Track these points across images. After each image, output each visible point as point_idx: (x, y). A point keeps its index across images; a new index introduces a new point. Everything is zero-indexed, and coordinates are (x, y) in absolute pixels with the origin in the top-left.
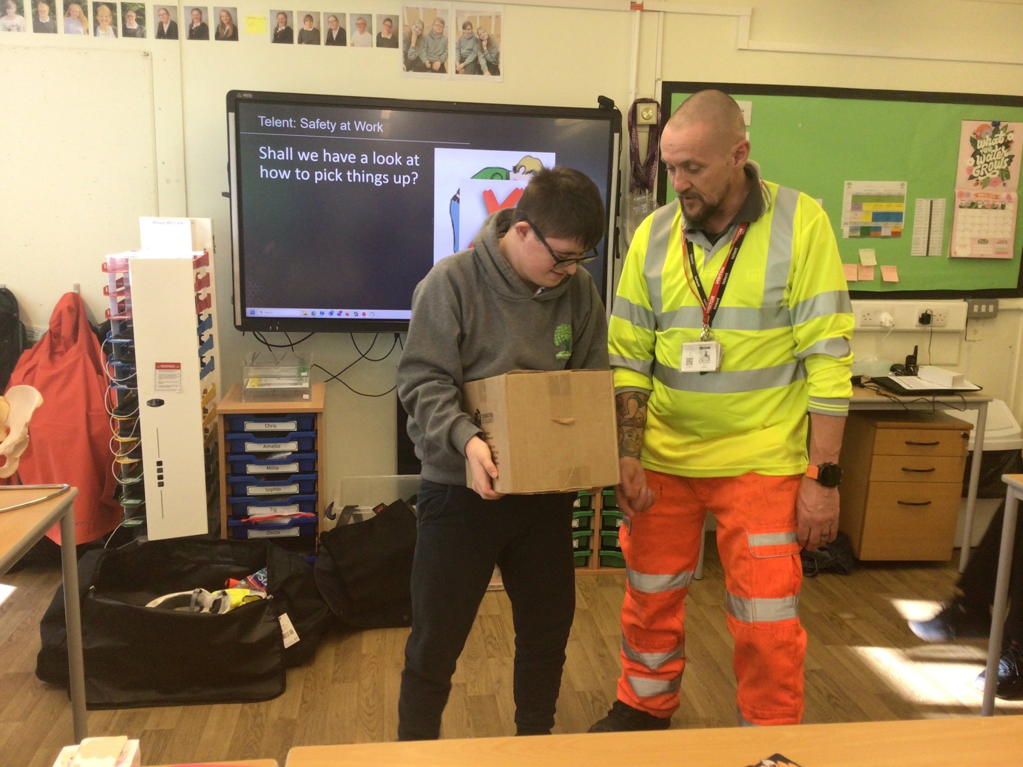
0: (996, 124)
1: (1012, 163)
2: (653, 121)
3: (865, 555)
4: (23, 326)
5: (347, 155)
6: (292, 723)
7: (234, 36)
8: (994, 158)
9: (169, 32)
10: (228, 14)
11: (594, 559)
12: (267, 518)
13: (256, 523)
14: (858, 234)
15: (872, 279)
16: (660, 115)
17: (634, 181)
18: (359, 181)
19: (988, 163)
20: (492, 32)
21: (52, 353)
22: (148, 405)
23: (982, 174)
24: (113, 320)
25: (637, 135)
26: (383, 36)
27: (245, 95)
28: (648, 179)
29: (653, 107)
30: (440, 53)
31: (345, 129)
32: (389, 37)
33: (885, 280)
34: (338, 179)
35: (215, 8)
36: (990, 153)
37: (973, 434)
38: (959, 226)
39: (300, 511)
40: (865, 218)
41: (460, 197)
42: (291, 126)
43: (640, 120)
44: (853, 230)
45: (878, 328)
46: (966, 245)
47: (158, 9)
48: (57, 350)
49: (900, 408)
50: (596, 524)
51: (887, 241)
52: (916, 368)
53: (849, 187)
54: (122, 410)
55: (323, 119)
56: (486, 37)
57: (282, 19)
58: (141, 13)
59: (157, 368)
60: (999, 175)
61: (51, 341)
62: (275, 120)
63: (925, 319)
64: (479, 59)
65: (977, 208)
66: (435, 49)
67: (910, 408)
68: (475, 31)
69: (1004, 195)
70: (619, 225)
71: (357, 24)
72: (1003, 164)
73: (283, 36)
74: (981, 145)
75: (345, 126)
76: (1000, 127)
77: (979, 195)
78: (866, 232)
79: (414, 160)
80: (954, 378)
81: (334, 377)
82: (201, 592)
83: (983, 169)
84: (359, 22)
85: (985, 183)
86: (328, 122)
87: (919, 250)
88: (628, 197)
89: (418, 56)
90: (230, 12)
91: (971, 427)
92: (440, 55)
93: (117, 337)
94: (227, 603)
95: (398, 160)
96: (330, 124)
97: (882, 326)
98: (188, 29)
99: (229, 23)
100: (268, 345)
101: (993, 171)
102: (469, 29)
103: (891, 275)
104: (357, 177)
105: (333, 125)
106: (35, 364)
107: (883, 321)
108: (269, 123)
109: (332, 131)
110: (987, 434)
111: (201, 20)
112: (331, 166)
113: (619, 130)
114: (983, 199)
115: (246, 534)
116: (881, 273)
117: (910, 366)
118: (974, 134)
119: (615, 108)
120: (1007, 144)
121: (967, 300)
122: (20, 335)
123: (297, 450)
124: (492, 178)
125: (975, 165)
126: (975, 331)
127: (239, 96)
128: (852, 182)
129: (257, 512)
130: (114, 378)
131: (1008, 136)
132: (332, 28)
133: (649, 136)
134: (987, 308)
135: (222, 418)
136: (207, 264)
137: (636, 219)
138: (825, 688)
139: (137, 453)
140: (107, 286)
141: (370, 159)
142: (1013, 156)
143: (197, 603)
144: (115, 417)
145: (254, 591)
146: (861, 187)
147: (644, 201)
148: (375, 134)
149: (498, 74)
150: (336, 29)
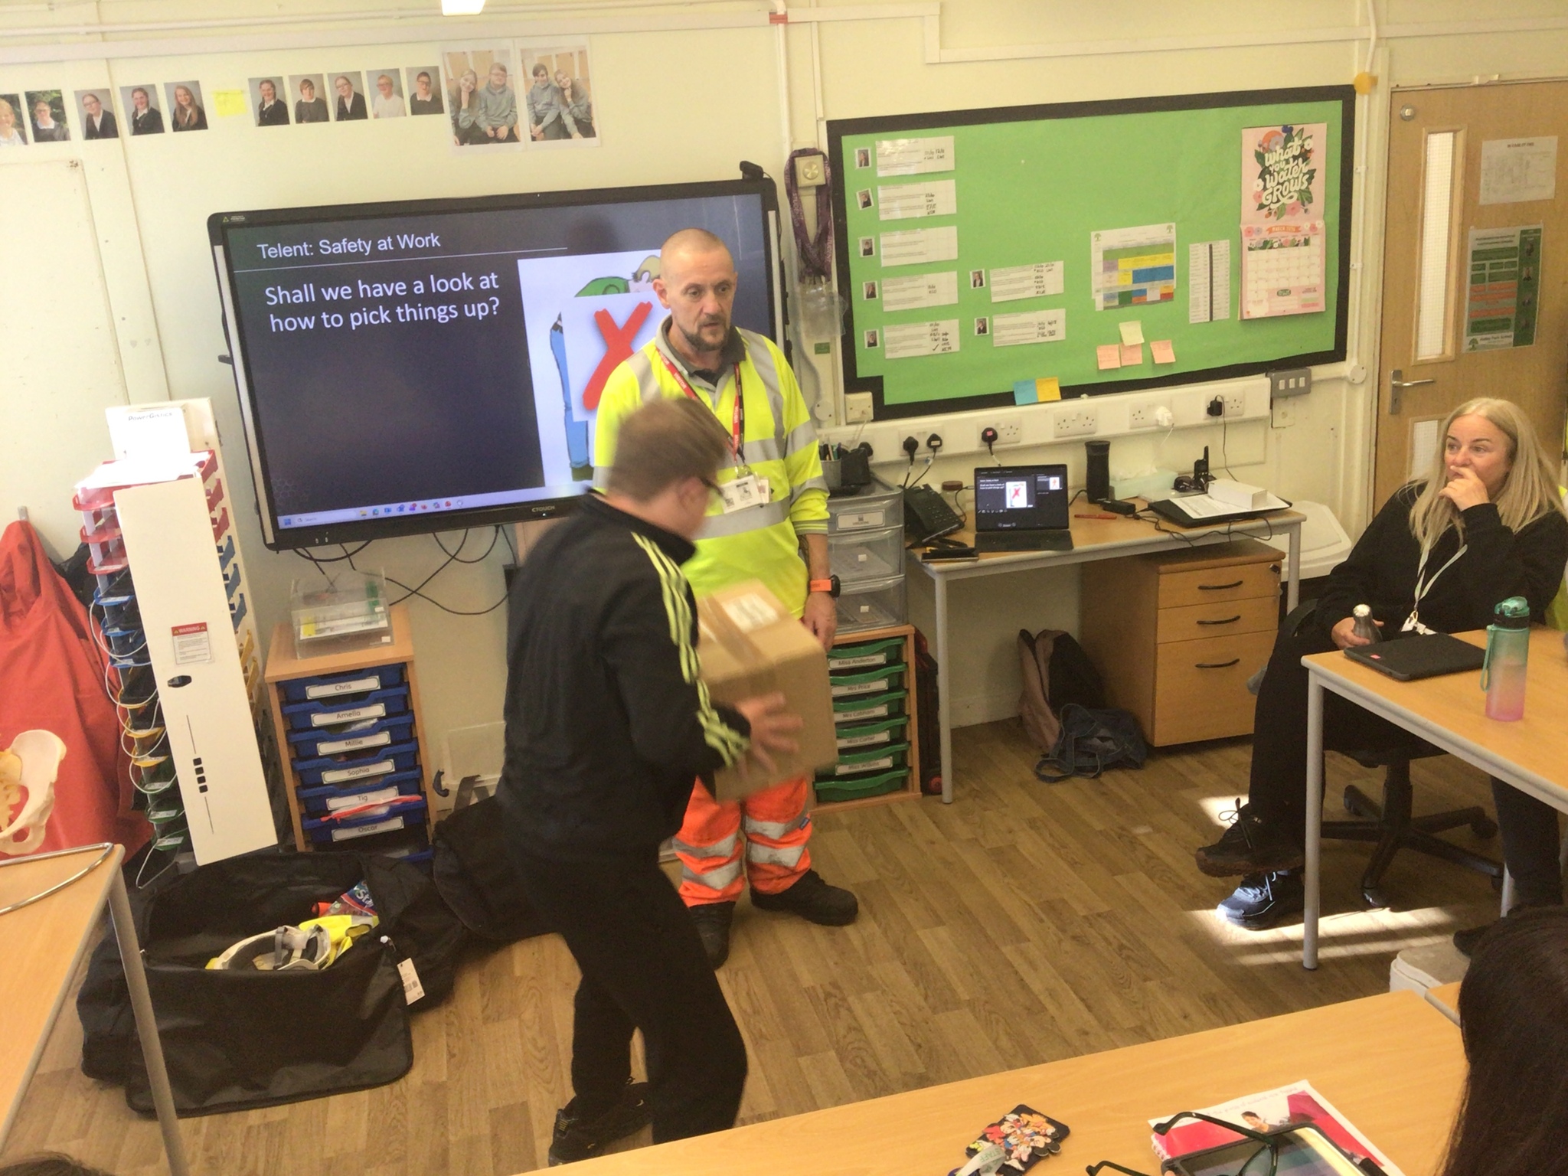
0: (1288, 129)
1: (1313, 181)
2: (821, 180)
3: (1160, 741)
5: (392, 285)
6: (441, 1086)
7: (200, 122)
8: (1290, 176)
9: (103, 128)
10: (188, 92)
12: (356, 811)
13: (342, 820)
14: (1116, 302)
15: (1140, 362)
16: (828, 171)
17: (803, 265)
18: (416, 319)
19: (1282, 184)
20: (577, 76)
21: (8, 615)
22: (169, 685)
23: (1275, 200)
24: (99, 574)
25: (799, 202)
26: (419, 99)
27: (234, 219)
28: (823, 262)
29: (818, 160)
30: (505, 113)
31: (386, 248)
32: (428, 99)
33: (1157, 362)
34: (385, 320)
35: (167, 85)
36: (1282, 169)
37: (1286, 560)
38: (1250, 275)
39: (400, 794)
40: (1123, 281)
41: (563, 324)
42: (307, 254)
43: (802, 181)
44: (1108, 298)
45: (1155, 428)
46: (1262, 301)
47: (81, 96)
49: (1186, 545)
51: (1159, 304)
52: (1209, 478)
53: (1098, 240)
54: (131, 695)
55: (352, 238)
56: (569, 84)
57: (269, 90)
58: (57, 105)
59: (174, 635)
60: (1298, 199)
62: (282, 248)
63: (1215, 408)
64: (563, 117)
65: (1271, 248)
66: (497, 109)
67: (1196, 544)
68: (551, 76)
69: (1306, 226)
70: (790, 337)
71: (380, 85)
72: (1302, 183)
73: (273, 115)
74: (1270, 159)
75: (385, 245)
76: (1294, 133)
77: (1273, 229)
78: (1126, 298)
79: (491, 281)
80: (1254, 496)
81: (414, 592)
82: (286, 930)
83: (1275, 193)
84: (382, 81)
85: (1280, 212)
86: (359, 242)
87: (1199, 314)
88: (798, 289)
89: (474, 122)
90: (189, 87)
91: (1282, 555)
92: (507, 116)
93: (108, 594)
94: (326, 941)
95: (467, 284)
96: (362, 244)
97: (1157, 425)
98: (131, 120)
99: (190, 104)
100: (316, 561)
101: (1290, 195)
102: (543, 76)
103: (1165, 355)
104: (411, 314)
105: (367, 244)
107: (1160, 419)
108: (273, 252)
109: (367, 254)
110: (1304, 558)
111: (148, 104)
112: (372, 304)
113: (776, 207)
114: (1279, 235)
115: (331, 836)
116: (1152, 353)
117: (1198, 479)
118: (1260, 146)
119: (765, 176)
120: (1305, 155)
121: (1269, 374)
123: (384, 714)
124: (604, 293)
125: (1265, 188)
126: (1283, 414)
127: (226, 220)
128: (1101, 232)
129: (341, 805)
130: (114, 652)
131: (1306, 143)
132: (344, 94)
133: (817, 199)
134: (1297, 383)
135: (275, 687)
136: (215, 468)
137: (813, 319)
138: (1115, 937)
139: (164, 748)
140: (84, 528)
141: (427, 286)
142: (1314, 170)
143: (284, 946)
144: (124, 705)
145: (356, 917)
146: (1114, 237)
147: (821, 295)
148: (430, 250)
149: (594, 135)
150: (349, 96)
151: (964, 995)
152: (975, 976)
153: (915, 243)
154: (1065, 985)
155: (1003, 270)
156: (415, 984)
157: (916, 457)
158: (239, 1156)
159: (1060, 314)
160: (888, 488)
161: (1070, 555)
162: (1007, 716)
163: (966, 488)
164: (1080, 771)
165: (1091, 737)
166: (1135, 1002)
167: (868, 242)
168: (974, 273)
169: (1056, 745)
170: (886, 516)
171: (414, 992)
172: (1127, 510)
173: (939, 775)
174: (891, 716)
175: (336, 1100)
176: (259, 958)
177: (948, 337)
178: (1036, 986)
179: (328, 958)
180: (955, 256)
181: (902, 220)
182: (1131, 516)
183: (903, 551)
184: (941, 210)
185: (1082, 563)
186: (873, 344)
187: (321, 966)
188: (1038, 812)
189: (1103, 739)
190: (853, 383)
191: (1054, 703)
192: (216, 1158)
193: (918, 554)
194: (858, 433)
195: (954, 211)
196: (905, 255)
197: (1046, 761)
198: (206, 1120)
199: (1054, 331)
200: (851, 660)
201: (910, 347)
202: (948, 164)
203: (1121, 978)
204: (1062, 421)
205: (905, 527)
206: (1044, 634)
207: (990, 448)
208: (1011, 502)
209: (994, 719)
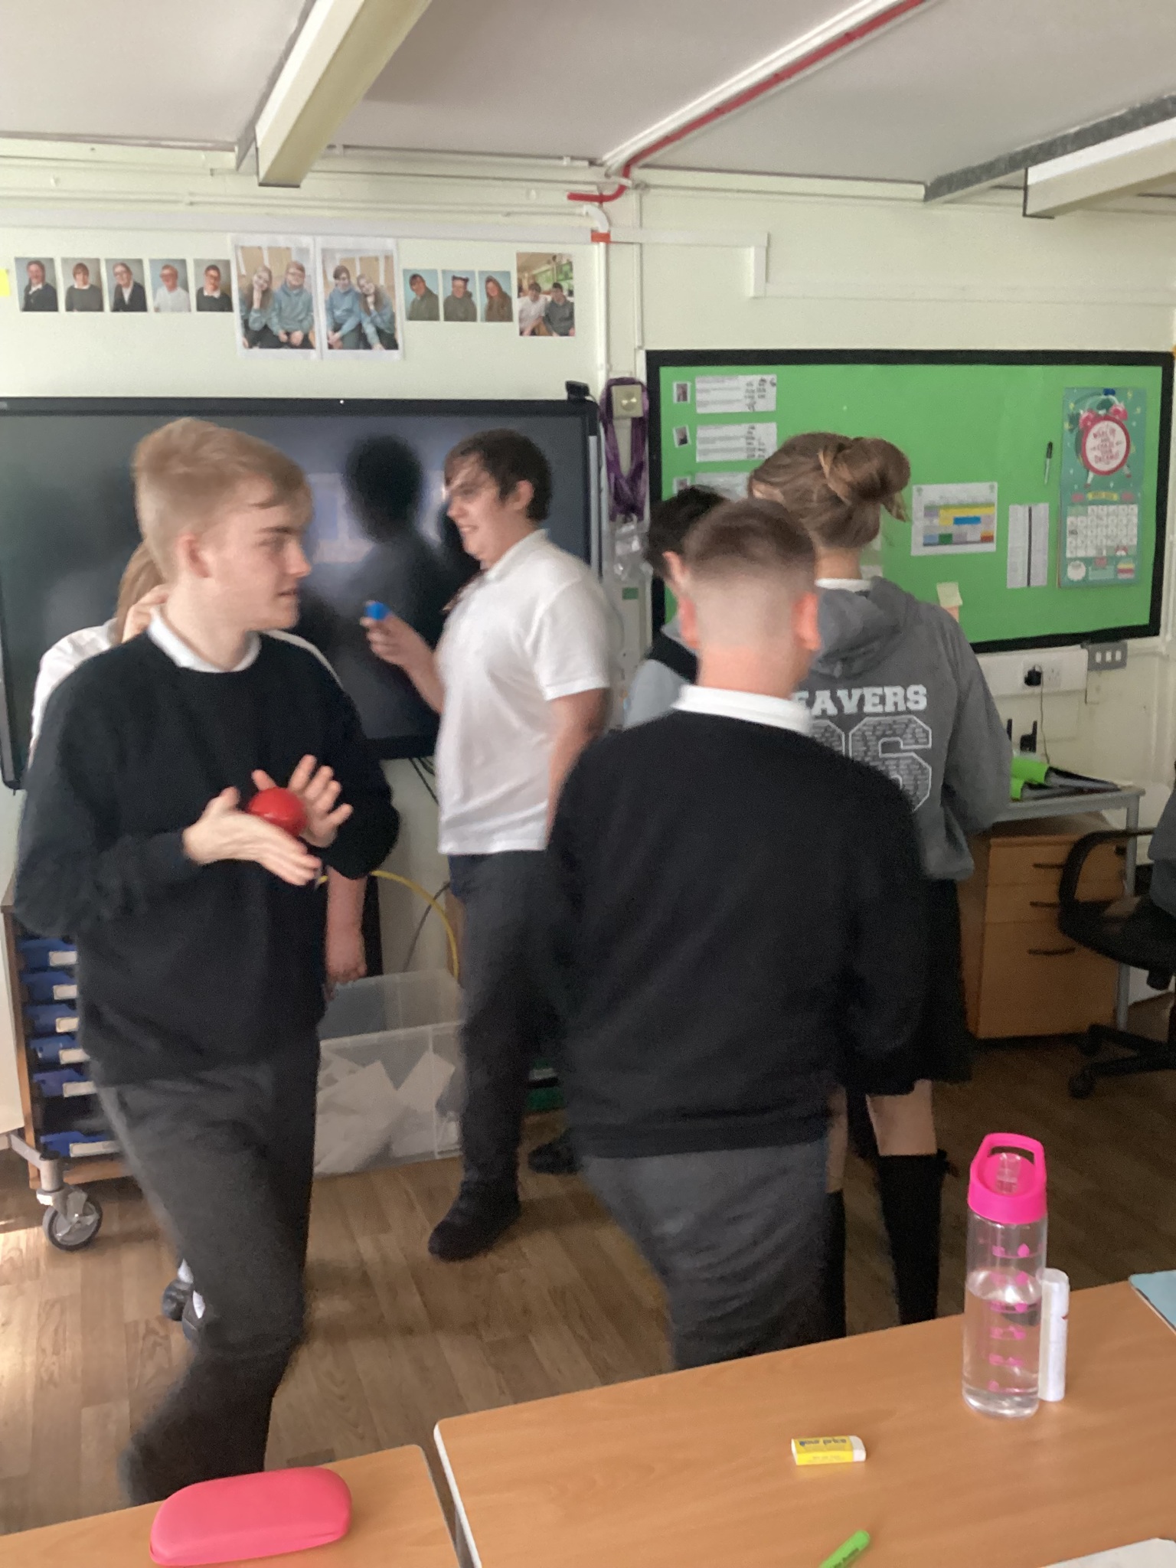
2: (639, 412)
3: (985, 1031)
16: (647, 403)
17: (614, 502)
20: (382, 281)
25: (614, 433)
26: (206, 293)
28: (635, 499)
29: (637, 390)
30: (301, 317)
32: (217, 295)
43: (617, 411)
53: (920, 495)
56: (372, 291)
57: (37, 271)
63: (1033, 678)
64: (364, 325)
66: (292, 311)
68: (354, 281)
71: (163, 276)
73: (40, 300)
84: (167, 272)
87: (1016, 579)
89: (266, 328)
92: (301, 321)
102: (344, 279)
113: (598, 433)
119: (588, 397)
121: (1086, 645)
126: (1097, 688)
128: (923, 487)
132: (122, 283)
134: (1113, 656)
137: (622, 561)
146: (936, 493)
147: (631, 535)
149: (396, 347)
150: (127, 285)
153: (732, 486)
181: (721, 462)
202: (770, 405)
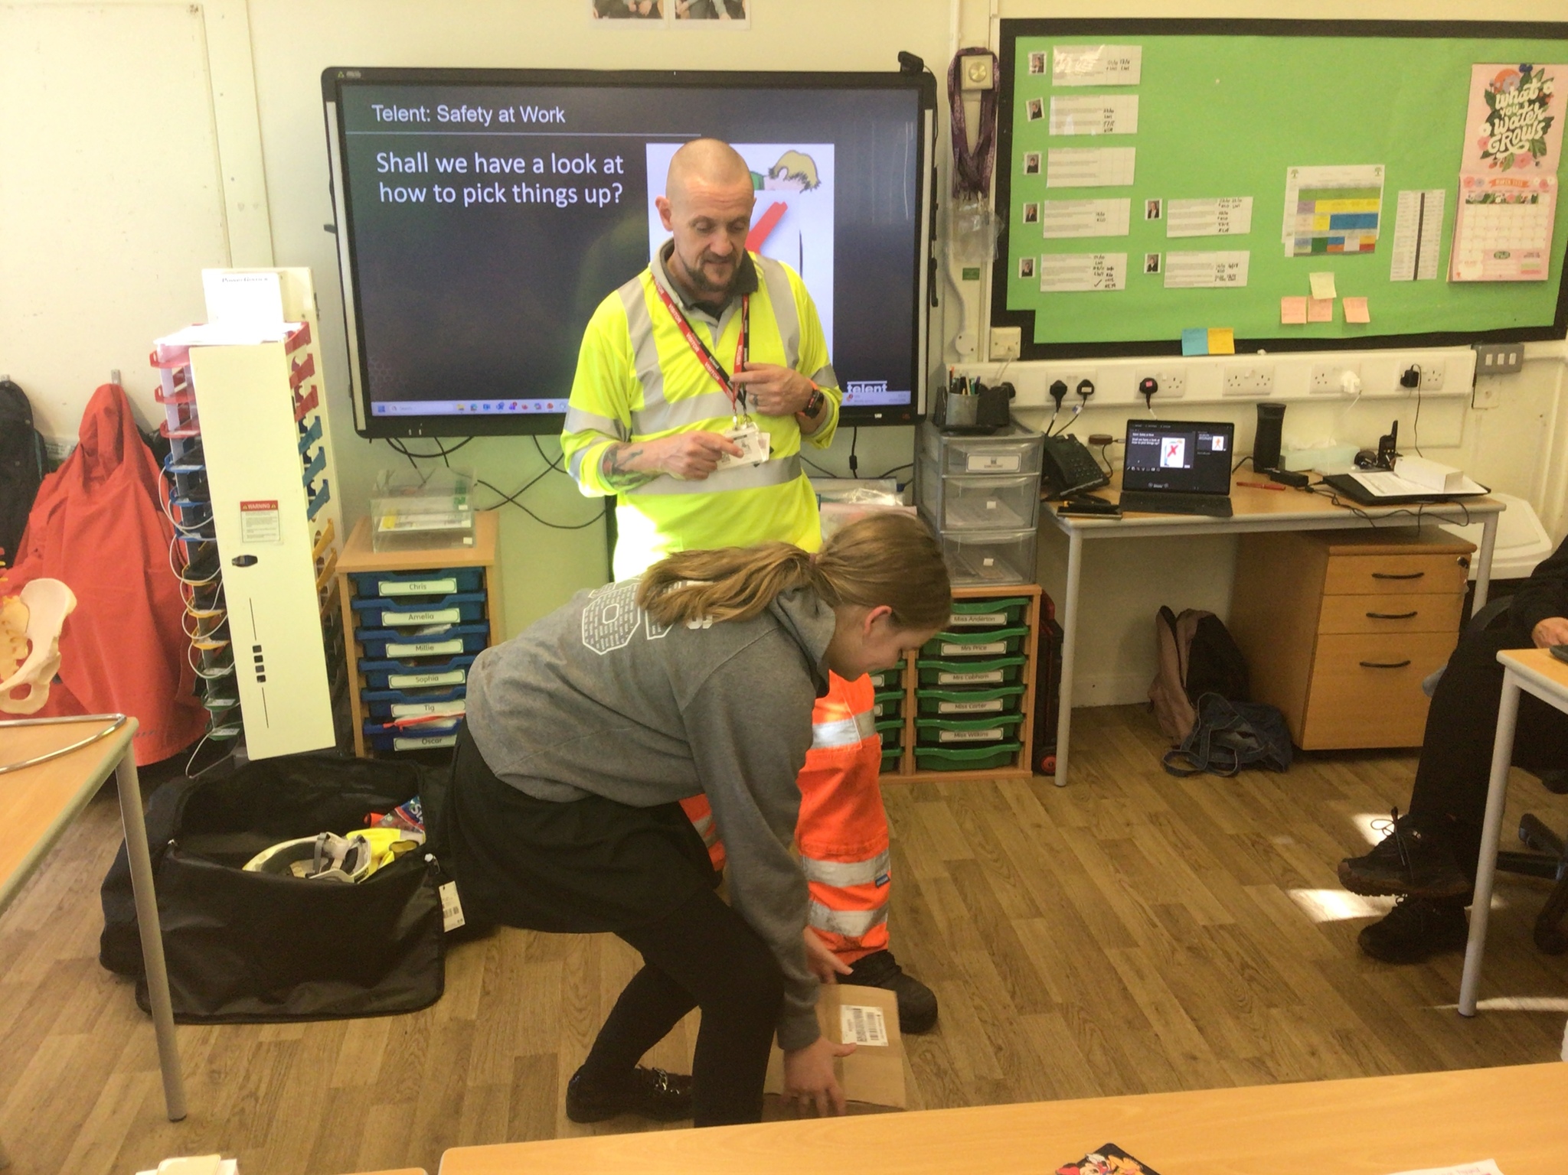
0: (1526, 69)
1: (1549, 130)
2: (988, 84)
3: (1310, 742)
4: (41, 437)
5: (511, 161)
6: (468, 1025)
8: (1522, 123)
11: (908, 760)
12: (421, 721)
13: (404, 728)
14: (1309, 249)
15: (1330, 319)
16: (998, 74)
17: (959, 178)
18: (533, 200)
21: (88, 479)
22: (233, 564)
23: (1503, 148)
24: (173, 439)
27: (350, 74)
28: (981, 176)
29: (987, 61)
31: (507, 120)
33: (1349, 320)
34: (500, 199)
36: (1515, 114)
37: (1476, 555)
38: (1465, 232)
40: (1319, 225)
42: (424, 119)
43: (967, 83)
44: (1300, 243)
45: (1338, 395)
46: (1474, 263)
48: (94, 474)
49: (1367, 524)
50: (910, 710)
51: (1355, 257)
52: (1394, 455)
54: (197, 571)
55: (472, 106)
59: (242, 510)
60: (1529, 150)
61: (84, 462)
62: (397, 111)
63: (1411, 379)
65: (1493, 202)
67: (1378, 524)
69: (1536, 181)
70: (936, 254)
74: (1501, 102)
75: (506, 116)
76: (1533, 74)
77: (1497, 182)
78: (1320, 246)
79: (615, 164)
80: (1448, 477)
81: (511, 500)
82: (328, 837)
83: (1504, 141)
85: (1507, 163)
86: (480, 110)
88: (950, 205)
91: (1474, 548)
93: (181, 462)
94: (366, 854)
95: (590, 166)
96: (483, 115)
97: (1343, 391)
100: (410, 455)
101: (1521, 144)
103: (1359, 314)
104: (528, 194)
105: (488, 113)
106: (63, 497)
107: (1346, 385)
108: (389, 115)
109: (487, 125)
110: (1497, 555)
112: (487, 180)
113: (934, 106)
114: (1503, 188)
115: (392, 745)
116: (1344, 312)
117: (1384, 455)
118: (1491, 85)
119: (925, 70)
120: (1543, 100)
121: (1476, 346)
122: (38, 452)
125: (1492, 134)
126: (1487, 393)
127: (341, 75)
128: (1299, 169)
129: (406, 713)
130: (181, 524)
131: (1545, 86)
133: (982, 106)
134: (1507, 358)
135: (346, 578)
136: (308, 341)
137: (964, 240)
138: (1238, 953)
139: (224, 632)
140: (161, 387)
141: (548, 166)
142: (1552, 119)
143: (324, 854)
144: (187, 581)
145: (406, 832)
146: (1312, 175)
147: (975, 212)
148: (553, 126)
149: (743, 16)
151: (1057, 998)
152: (1071, 979)
153: (1087, 163)
154: (1176, 1001)
155: (1184, 201)
156: (456, 911)
157: (1063, 403)
158: (242, 1073)
159: (1243, 257)
160: (1027, 430)
161: (1229, 523)
162: (1135, 700)
163: (1116, 441)
164: (1214, 767)
165: (1229, 731)
166: (1255, 1030)
167: (1034, 159)
168: (1150, 203)
169: (1189, 737)
170: (1023, 462)
171: (454, 918)
172: (1299, 482)
173: (1054, 754)
174: (1006, 683)
175: (356, 1025)
176: (298, 863)
177: (1113, 272)
178: (1141, 997)
179: (366, 871)
180: (1130, 181)
181: (1076, 136)
182: (1303, 488)
183: (1037, 501)
184: (1118, 129)
185: (1241, 534)
186: (1028, 273)
187: (357, 880)
188: (1162, 806)
189: (1244, 735)
190: (1001, 316)
191: (1193, 689)
192: (219, 1073)
193: (1054, 508)
194: (1001, 371)
195: (1134, 130)
196: (1072, 176)
197: (1176, 752)
198: (217, 1029)
199: (1235, 276)
200: (968, 617)
201: (1069, 280)
202: (1133, 77)
203: (1241, 1001)
204: (1233, 378)
205: (1043, 475)
206: (1189, 613)
207: (1148, 401)
208: (1166, 460)
209: (1122, 702)
